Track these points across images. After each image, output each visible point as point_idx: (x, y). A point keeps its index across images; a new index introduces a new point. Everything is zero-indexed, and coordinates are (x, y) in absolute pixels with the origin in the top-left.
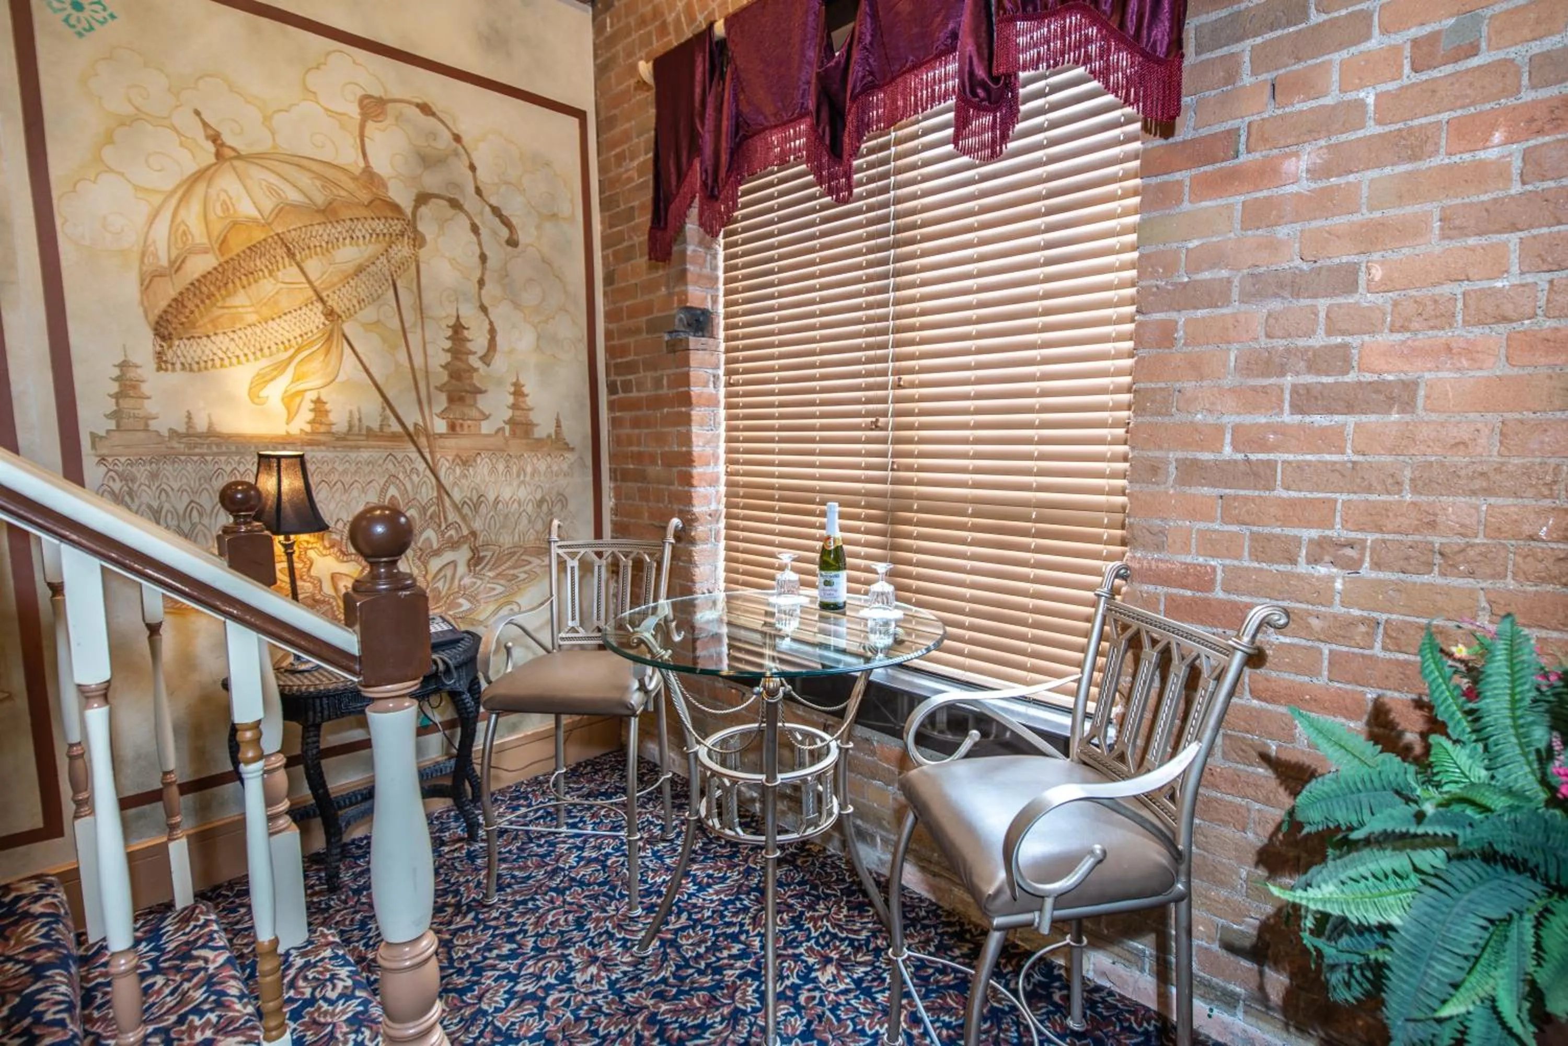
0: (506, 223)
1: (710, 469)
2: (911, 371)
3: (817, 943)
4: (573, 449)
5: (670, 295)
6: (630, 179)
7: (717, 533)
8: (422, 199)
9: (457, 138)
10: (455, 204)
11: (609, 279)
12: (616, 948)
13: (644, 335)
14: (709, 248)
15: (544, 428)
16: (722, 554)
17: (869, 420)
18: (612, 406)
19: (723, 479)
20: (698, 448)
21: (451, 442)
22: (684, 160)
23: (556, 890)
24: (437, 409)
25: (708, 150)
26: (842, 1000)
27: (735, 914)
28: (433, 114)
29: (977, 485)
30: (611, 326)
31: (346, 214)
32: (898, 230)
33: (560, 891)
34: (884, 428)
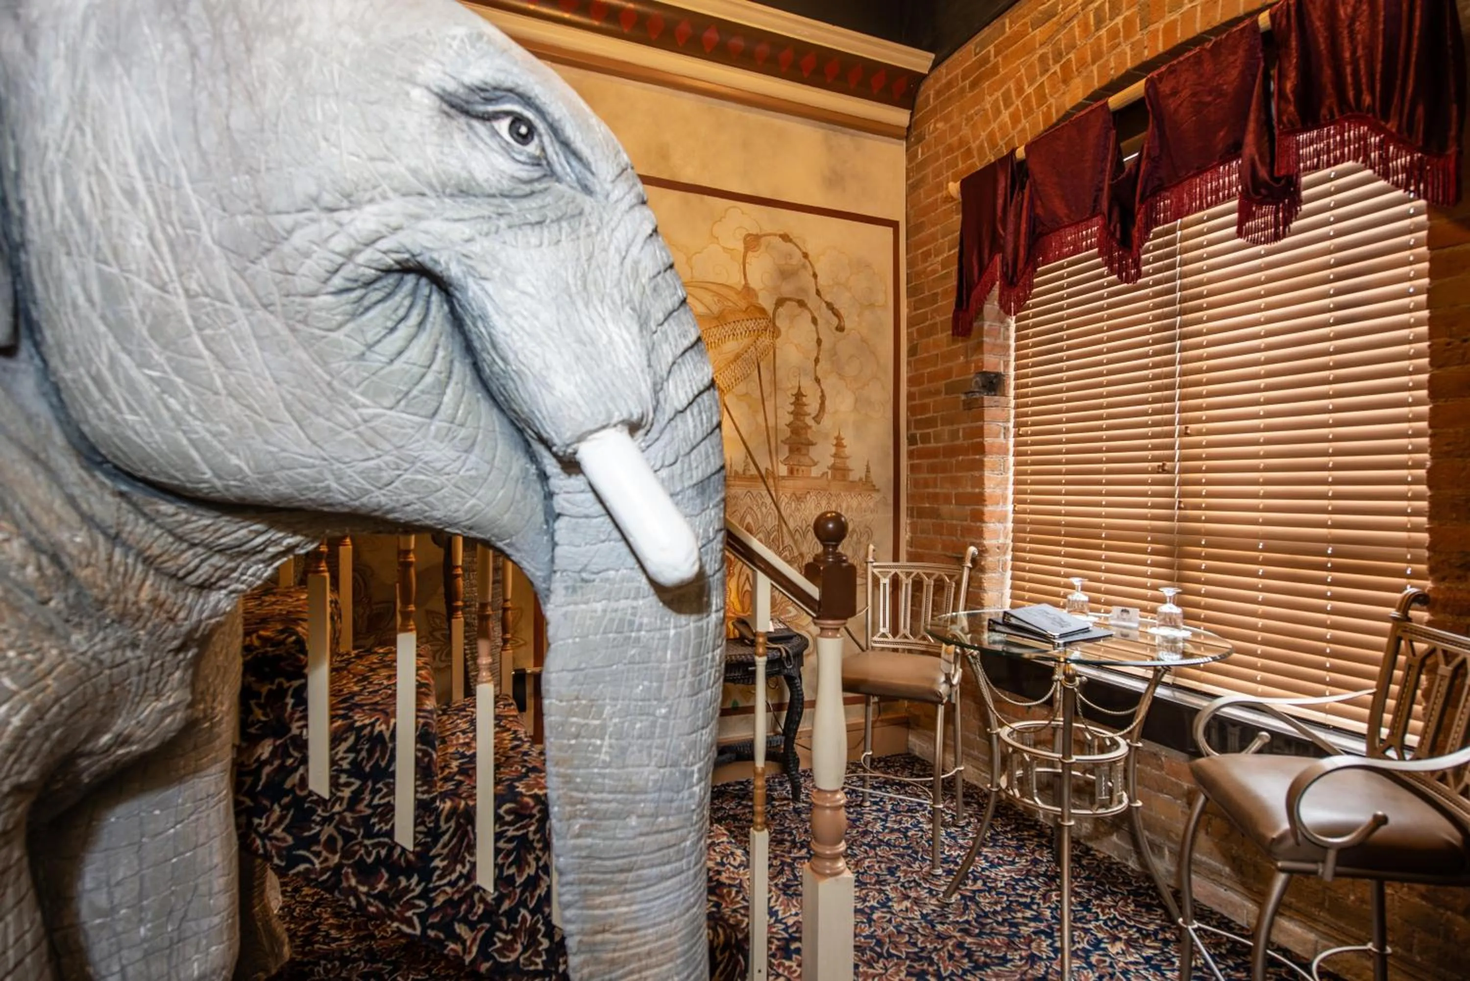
0: (836, 314)
1: (999, 508)
2: (1199, 421)
3: (1105, 923)
4: (878, 491)
5: (967, 363)
6: (934, 271)
7: (1005, 564)
8: (780, 302)
9: (806, 256)
10: (802, 304)
11: (912, 352)
12: (924, 893)
13: (943, 396)
14: (1002, 322)
15: (857, 473)
16: (1009, 582)
17: (1156, 464)
18: (911, 454)
19: (1011, 516)
20: (990, 488)
21: (789, 483)
22: (986, 256)
23: (868, 845)
24: (782, 458)
25: (1010, 248)
26: (1132, 968)
27: (1027, 889)
28: (790, 241)
29: (1267, 523)
30: (913, 389)
31: (731, 318)
32: (1183, 300)
33: (873, 848)
34: (1172, 472)
